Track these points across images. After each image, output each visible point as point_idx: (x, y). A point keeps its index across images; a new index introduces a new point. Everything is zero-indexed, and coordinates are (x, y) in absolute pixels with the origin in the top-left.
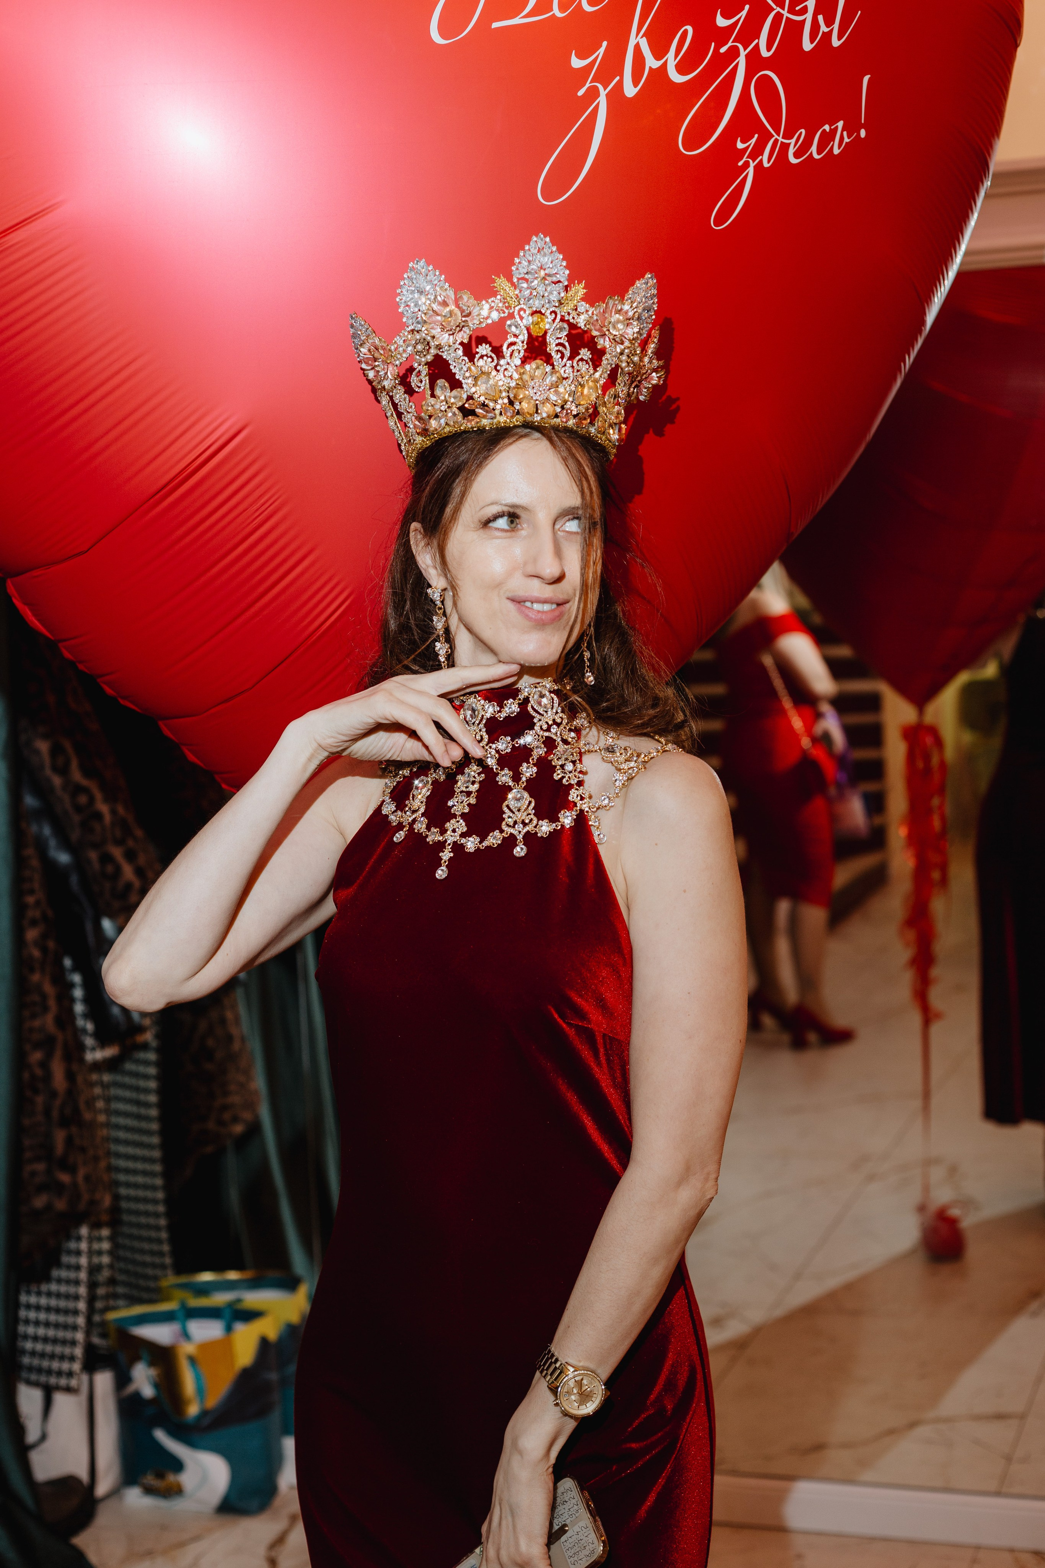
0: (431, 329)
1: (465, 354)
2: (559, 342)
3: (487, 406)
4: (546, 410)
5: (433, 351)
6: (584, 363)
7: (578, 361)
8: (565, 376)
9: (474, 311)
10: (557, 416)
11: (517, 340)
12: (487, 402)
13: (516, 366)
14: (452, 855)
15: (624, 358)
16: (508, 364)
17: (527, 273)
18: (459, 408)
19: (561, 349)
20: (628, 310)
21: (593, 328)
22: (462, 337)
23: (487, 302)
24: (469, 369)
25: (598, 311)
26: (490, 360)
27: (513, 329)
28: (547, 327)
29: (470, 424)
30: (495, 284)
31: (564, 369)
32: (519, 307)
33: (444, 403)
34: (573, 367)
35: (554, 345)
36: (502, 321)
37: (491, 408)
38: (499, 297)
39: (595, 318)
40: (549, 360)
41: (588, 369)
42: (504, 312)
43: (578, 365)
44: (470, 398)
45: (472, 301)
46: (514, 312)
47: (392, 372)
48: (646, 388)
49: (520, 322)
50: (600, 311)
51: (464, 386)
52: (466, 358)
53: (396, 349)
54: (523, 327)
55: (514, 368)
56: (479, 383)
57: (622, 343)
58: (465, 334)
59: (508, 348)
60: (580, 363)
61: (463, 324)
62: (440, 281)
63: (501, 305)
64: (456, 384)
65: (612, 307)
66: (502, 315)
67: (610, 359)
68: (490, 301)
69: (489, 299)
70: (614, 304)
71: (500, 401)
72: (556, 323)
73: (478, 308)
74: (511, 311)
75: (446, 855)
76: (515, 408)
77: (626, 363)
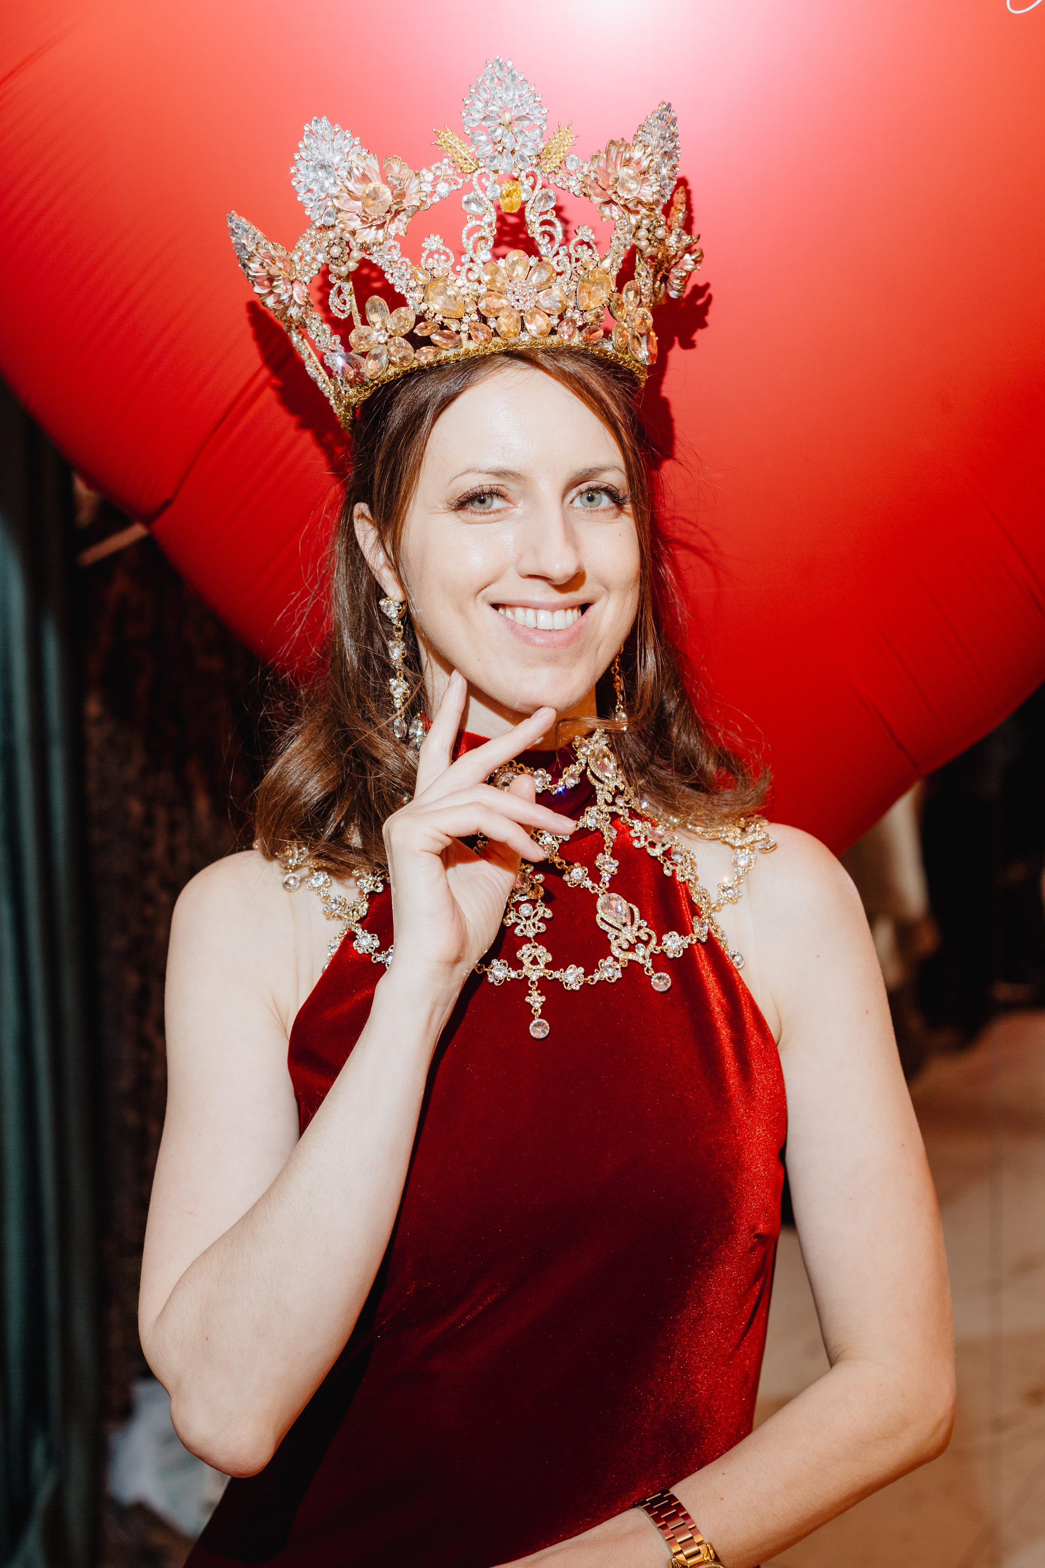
0: (348, 220)
1: (404, 254)
2: (545, 219)
3: (447, 328)
4: (536, 325)
5: (357, 254)
6: (585, 247)
7: (576, 246)
8: (559, 270)
9: (411, 186)
10: (553, 332)
11: (482, 224)
12: (446, 321)
13: (484, 263)
14: (543, 999)
15: (642, 233)
16: (472, 261)
17: (484, 119)
18: (405, 337)
19: (548, 229)
20: (640, 159)
21: (592, 193)
22: (397, 229)
23: (429, 170)
24: (414, 276)
25: (596, 166)
26: (443, 257)
27: (473, 207)
28: (524, 197)
29: (426, 356)
30: (439, 141)
31: (556, 259)
32: (479, 171)
33: (383, 332)
34: (569, 255)
35: (537, 225)
36: (456, 195)
37: (454, 330)
38: (446, 161)
39: (593, 176)
40: (531, 248)
41: (591, 256)
42: (456, 183)
43: (576, 251)
44: (420, 318)
45: (407, 172)
46: (471, 180)
47: (299, 293)
48: (678, 278)
49: (482, 195)
50: (599, 166)
51: (410, 302)
52: (407, 260)
53: (301, 258)
54: (488, 202)
55: (482, 265)
56: (431, 294)
57: (637, 212)
58: (401, 223)
59: (468, 238)
60: (579, 248)
61: (395, 207)
62: (354, 145)
63: (450, 172)
64: (396, 301)
65: (616, 158)
66: (455, 187)
67: (622, 238)
68: (433, 168)
69: (432, 164)
70: (618, 152)
71: (466, 319)
72: (537, 191)
73: (417, 181)
74: (467, 180)
75: (536, 1000)
76: (489, 326)
77: (647, 241)
